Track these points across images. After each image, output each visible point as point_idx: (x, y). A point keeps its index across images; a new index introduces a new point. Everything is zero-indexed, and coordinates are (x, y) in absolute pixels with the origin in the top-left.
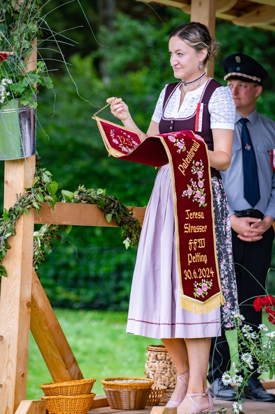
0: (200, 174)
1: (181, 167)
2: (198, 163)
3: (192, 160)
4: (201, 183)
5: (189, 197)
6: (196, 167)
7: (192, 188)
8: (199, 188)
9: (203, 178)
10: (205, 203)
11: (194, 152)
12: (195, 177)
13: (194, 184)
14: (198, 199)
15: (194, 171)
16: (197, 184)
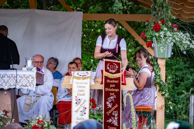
0: (116, 115)
1: (107, 113)
2: (115, 112)
3: (113, 111)
4: (116, 118)
5: (110, 122)
6: (115, 113)
7: (112, 120)
8: (115, 120)
9: (117, 117)
10: (118, 124)
11: (115, 108)
12: (114, 116)
13: (113, 118)
14: (114, 123)
15: (113, 114)
16: (114, 118)
